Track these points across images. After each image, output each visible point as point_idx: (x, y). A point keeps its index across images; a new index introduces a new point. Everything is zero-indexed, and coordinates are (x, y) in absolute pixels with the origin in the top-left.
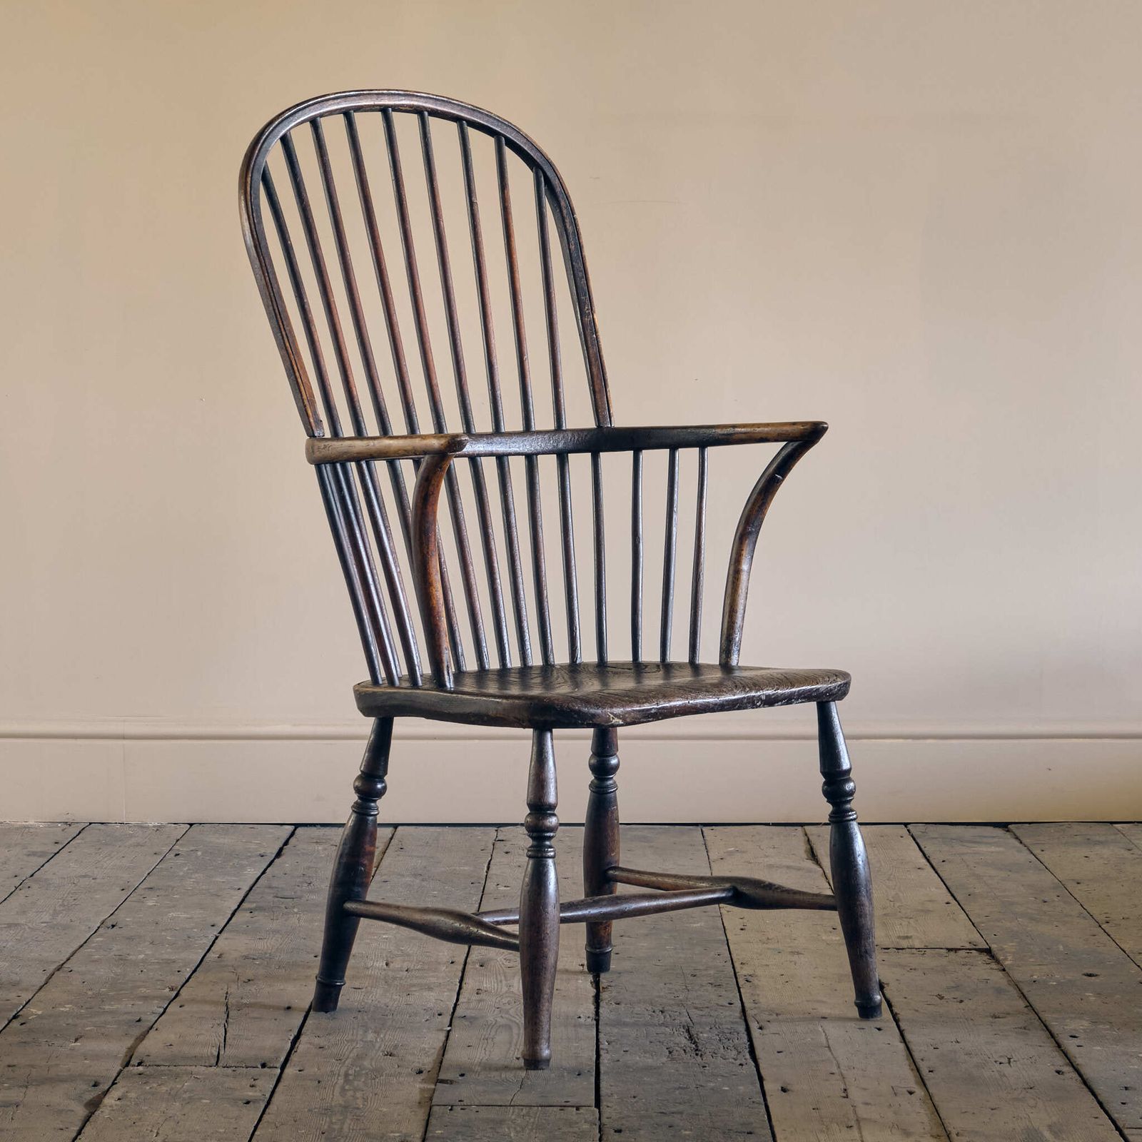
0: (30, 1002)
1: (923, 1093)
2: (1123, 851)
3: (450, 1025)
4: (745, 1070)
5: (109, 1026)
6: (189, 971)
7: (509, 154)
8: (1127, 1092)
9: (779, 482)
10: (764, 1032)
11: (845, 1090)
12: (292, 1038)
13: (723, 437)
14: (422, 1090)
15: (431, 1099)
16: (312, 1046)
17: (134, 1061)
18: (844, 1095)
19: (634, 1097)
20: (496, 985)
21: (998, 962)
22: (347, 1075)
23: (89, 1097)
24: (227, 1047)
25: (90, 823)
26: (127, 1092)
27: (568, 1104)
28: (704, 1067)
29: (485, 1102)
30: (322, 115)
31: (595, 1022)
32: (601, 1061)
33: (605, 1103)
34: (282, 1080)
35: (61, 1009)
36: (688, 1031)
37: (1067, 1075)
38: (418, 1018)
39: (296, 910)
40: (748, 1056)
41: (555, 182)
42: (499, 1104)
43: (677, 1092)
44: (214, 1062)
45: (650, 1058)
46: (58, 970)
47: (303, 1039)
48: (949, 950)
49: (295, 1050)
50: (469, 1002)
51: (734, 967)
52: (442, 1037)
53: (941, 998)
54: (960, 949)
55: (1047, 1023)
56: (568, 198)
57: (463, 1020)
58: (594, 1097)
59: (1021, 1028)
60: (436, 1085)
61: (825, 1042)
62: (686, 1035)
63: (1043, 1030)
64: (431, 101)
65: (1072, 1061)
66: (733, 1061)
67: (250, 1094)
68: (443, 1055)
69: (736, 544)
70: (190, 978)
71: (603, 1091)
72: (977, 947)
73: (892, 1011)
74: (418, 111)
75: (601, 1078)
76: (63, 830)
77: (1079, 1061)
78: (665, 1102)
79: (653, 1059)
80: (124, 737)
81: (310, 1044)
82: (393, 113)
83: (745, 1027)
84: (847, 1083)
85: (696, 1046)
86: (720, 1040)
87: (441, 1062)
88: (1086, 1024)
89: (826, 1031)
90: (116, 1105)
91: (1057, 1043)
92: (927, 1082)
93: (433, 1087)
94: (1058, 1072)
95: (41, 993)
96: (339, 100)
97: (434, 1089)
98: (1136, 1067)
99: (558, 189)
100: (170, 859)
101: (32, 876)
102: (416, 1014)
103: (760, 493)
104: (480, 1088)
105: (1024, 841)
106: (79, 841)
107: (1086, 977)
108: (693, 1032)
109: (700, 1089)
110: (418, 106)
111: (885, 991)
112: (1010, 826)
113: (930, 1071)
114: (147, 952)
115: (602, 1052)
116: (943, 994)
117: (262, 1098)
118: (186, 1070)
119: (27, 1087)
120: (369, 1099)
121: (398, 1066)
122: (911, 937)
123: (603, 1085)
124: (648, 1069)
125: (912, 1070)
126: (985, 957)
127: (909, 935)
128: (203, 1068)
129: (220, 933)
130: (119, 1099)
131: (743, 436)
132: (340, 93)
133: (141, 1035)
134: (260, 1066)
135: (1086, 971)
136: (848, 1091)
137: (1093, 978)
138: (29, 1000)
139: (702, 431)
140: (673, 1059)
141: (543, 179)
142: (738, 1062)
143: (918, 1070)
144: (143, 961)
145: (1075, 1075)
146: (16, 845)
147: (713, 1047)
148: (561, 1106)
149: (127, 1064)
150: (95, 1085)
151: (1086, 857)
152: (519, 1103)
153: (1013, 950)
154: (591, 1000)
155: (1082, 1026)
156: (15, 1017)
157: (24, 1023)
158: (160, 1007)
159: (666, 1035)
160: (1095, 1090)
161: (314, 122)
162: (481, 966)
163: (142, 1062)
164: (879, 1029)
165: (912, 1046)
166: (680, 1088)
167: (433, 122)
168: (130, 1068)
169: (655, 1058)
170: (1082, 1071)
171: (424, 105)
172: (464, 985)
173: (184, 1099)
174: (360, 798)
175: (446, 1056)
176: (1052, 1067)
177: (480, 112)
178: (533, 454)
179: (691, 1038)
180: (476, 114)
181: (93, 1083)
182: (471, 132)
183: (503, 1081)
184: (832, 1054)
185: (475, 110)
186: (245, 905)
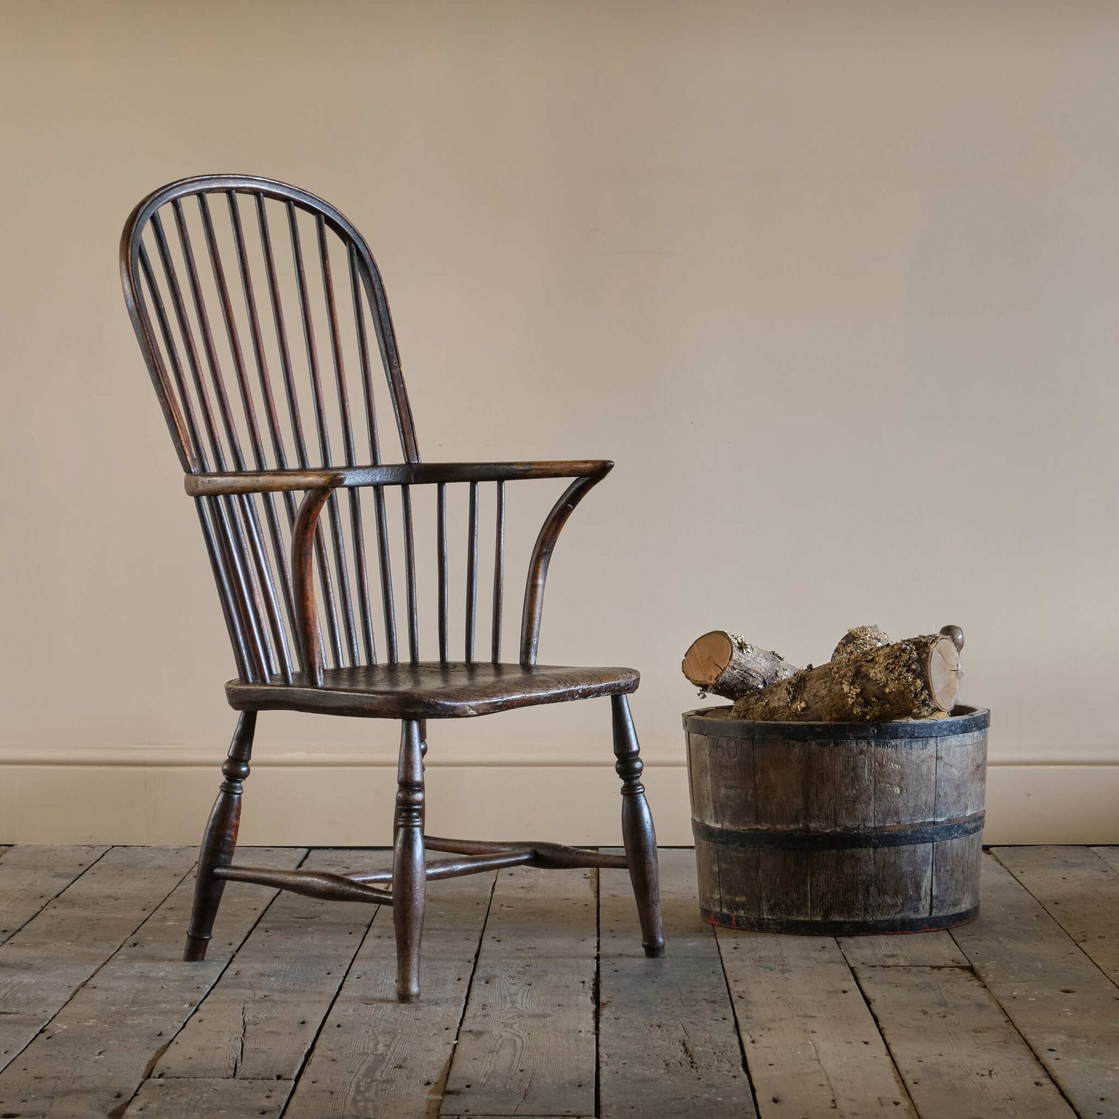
0: (56, 1017)
1: (908, 1104)
2: (1099, 873)
3: (457, 1039)
4: (737, 1082)
5: (131, 1040)
6: (208, 987)
7: (328, 230)
8: (1102, 1103)
9: (570, 510)
10: (756, 1045)
11: (834, 1101)
12: (306, 1051)
13: (520, 472)
14: (429, 1101)
15: (438, 1110)
16: (324, 1059)
17: (156, 1073)
18: (833, 1105)
19: (633, 1108)
20: (500, 1000)
21: (979, 978)
22: (358, 1086)
23: (112, 1107)
24: (244, 1059)
25: (113, 847)
26: (148, 1103)
27: (570, 1114)
28: (699, 1079)
29: (490, 1112)
30: (182, 196)
31: (595, 1036)
32: (601, 1073)
33: (604, 1114)
34: (296, 1091)
35: (86, 1024)
36: (684, 1044)
37: (1047, 1087)
38: (426, 1032)
39: (310, 929)
40: (741, 1069)
41: (365, 254)
42: (504, 1114)
43: (673, 1103)
44: (231, 1072)
45: (647, 1071)
46: (83, 986)
47: (316, 1052)
48: (933, 967)
49: (309, 1062)
50: (474, 1017)
51: (727, 985)
52: (449, 1050)
53: (925, 1013)
54: (943, 967)
55: (1026, 1037)
56: (375, 266)
57: (469, 1034)
58: (594, 1108)
59: (1000, 1042)
60: (443, 1096)
61: (814, 1055)
62: (682, 1048)
63: (1023, 1043)
64: (266, 184)
65: (1050, 1073)
66: (726, 1073)
67: (266, 1104)
68: (450, 1068)
69: (533, 563)
70: (208, 993)
71: (603, 1102)
72: (960, 965)
73: (878, 1026)
74: (256, 193)
75: (601, 1089)
76: (87, 852)
77: (1057, 1073)
78: (662, 1112)
79: (650, 1071)
80: (144, 764)
81: (323, 1056)
82: (237, 194)
83: (738, 1040)
84: (835, 1094)
85: (692, 1059)
86: (714, 1053)
87: (448, 1075)
88: (1064, 1038)
89: (817, 1046)
90: (138, 1115)
91: (1035, 1055)
92: (911, 1093)
93: (441, 1098)
94: (1037, 1084)
95: (67, 1008)
96: (195, 184)
97: (442, 1100)
98: (1111, 1079)
99: (368, 260)
100: (189, 881)
101: (57, 896)
102: (425, 1029)
103: (553, 520)
104: (486, 1099)
105: (1004, 863)
106: (102, 864)
107: (1064, 994)
108: (689, 1045)
109: (695, 1100)
110: (257, 189)
111: (872, 1007)
112: (991, 849)
113: (914, 1083)
114: (167, 970)
115: (602, 1065)
116: (927, 1009)
117: (277, 1108)
118: (204, 1082)
119: (52, 1098)
120: (380, 1110)
121: (407, 1078)
122: (896, 956)
123: (603, 1095)
124: (646, 1080)
125: (897, 1082)
126: (968, 974)
127: (895, 953)
128: (221, 1080)
129: (237, 951)
130: (141, 1110)
131: (539, 472)
132: (195, 177)
133: (162, 1048)
134: (275, 1078)
135: (1063, 988)
136: (837, 1102)
137: (1071, 994)
138: (55, 1015)
139: (501, 467)
140: (669, 1072)
141: (355, 251)
142: (732, 1074)
143: (903, 1082)
144: (164, 978)
145: (1053, 1087)
146: (42, 867)
147: (708, 1060)
148: (562, 1116)
149: (149, 1076)
150: (118, 1096)
151: (1064, 878)
152: (522, 1113)
153: (995, 968)
154: (591, 1015)
155: (1060, 1039)
156: (42, 1031)
157: (50, 1037)
158: (180, 1022)
159: (662, 1048)
160: (1072, 1101)
161: (175, 203)
162: (487, 983)
163: (162, 1075)
164: (866, 1043)
165: (896, 1059)
166: (677, 1098)
167: (268, 202)
168: (151, 1080)
169: (652, 1070)
170: (1061, 1082)
171: (260, 187)
172: (470, 1000)
173: (203, 1109)
174: (227, 779)
175: (453, 1069)
176: (1032, 1079)
177: (304, 193)
178: (356, 486)
179: (686, 1051)
180: (302, 195)
181: (116, 1095)
182: (298, 211)
183: (507, 1092)
184: (821, 1066)
185: (301, 192)
186: (261, 925)
